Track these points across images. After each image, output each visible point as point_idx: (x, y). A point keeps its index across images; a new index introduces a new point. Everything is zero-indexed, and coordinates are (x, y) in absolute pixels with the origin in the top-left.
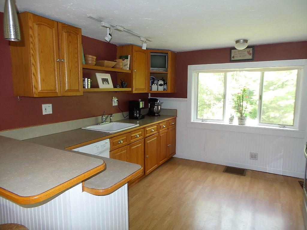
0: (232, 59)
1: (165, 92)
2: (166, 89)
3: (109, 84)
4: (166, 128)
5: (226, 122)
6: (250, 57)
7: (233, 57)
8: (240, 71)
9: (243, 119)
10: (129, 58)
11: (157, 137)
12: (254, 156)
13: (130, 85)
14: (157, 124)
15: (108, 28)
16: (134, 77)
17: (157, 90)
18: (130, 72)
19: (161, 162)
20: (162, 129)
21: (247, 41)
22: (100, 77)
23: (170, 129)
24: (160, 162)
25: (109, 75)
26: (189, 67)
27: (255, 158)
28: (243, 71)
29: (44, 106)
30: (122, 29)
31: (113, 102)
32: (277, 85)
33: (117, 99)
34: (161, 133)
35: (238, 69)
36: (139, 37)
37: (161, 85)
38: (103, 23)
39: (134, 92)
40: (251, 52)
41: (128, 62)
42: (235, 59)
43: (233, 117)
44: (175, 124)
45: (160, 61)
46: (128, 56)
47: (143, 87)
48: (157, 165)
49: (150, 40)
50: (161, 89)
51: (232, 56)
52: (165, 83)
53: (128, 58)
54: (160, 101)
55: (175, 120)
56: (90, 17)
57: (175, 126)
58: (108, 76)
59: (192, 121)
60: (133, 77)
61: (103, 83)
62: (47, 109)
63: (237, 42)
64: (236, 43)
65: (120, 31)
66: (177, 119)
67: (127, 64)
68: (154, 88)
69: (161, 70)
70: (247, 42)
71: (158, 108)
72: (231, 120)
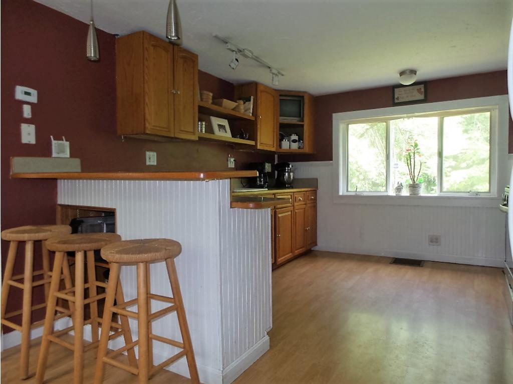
0: (396, 101)
1: (301, 151)
2: (302, 147)
3: (226, 132)
4: (303, 203)
5: (392, 193)
6: (422, 97)
7: (398, 99)
8: (409, 117)
9: (417, 186)
10: (252, 99)
11: (291, 211)
12: (434, 240)
13: (253, 137)
14: (291, 194)
15: (235, 52)
16: (259, 126)
17: (288, 148)
18: (253, 119)
19: (297, 252)
20: (298, 202)
21: (416, 72)
22: (216, 121)
23: (309, 205)
24: (296, 250)
25: (226, 121)
26: (334, 115)
27: (437, 242)
28: (412, 117)
29: (148, 154)
30: (249, 54)
31: (229, 162)
32: (472, 160)
33: (234, 159)
34: (297, 208)
35: (405, 115)
36: (270, 68)
37: (294, 141)
38: (228, 44)
39: (259, 147)
40: (423, 90)
41: (251, 105)
42: (401, 100)
43: (401, 185)
44: (315, 199)
45: (292, 108)
46: (251, 97)
47: (271, 143)
48: (291, 254)
49: (283, 73)
50: (295, 146)
51: (396, 97)
52: (301, 138)
53: (250, 101)
54: (292, 166)
55: (315, 192)
56: (216, 37)
57: (315, 201)
58: (225, 123)
59: (341, 194)
60: (256, 126)
61: (220, 131)
62: (151, 158)
63: (402, 73)
64: (400, 76)
65: (248, 57)
66: (318, 191)
67: (250, 109)
68: (285, 144)
69: (294, 120)
70: (415, 74)
71: (289, 176)
72: (399, 189)
